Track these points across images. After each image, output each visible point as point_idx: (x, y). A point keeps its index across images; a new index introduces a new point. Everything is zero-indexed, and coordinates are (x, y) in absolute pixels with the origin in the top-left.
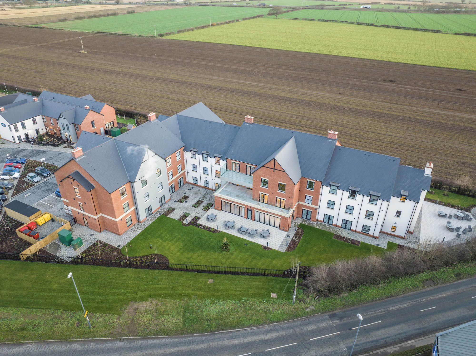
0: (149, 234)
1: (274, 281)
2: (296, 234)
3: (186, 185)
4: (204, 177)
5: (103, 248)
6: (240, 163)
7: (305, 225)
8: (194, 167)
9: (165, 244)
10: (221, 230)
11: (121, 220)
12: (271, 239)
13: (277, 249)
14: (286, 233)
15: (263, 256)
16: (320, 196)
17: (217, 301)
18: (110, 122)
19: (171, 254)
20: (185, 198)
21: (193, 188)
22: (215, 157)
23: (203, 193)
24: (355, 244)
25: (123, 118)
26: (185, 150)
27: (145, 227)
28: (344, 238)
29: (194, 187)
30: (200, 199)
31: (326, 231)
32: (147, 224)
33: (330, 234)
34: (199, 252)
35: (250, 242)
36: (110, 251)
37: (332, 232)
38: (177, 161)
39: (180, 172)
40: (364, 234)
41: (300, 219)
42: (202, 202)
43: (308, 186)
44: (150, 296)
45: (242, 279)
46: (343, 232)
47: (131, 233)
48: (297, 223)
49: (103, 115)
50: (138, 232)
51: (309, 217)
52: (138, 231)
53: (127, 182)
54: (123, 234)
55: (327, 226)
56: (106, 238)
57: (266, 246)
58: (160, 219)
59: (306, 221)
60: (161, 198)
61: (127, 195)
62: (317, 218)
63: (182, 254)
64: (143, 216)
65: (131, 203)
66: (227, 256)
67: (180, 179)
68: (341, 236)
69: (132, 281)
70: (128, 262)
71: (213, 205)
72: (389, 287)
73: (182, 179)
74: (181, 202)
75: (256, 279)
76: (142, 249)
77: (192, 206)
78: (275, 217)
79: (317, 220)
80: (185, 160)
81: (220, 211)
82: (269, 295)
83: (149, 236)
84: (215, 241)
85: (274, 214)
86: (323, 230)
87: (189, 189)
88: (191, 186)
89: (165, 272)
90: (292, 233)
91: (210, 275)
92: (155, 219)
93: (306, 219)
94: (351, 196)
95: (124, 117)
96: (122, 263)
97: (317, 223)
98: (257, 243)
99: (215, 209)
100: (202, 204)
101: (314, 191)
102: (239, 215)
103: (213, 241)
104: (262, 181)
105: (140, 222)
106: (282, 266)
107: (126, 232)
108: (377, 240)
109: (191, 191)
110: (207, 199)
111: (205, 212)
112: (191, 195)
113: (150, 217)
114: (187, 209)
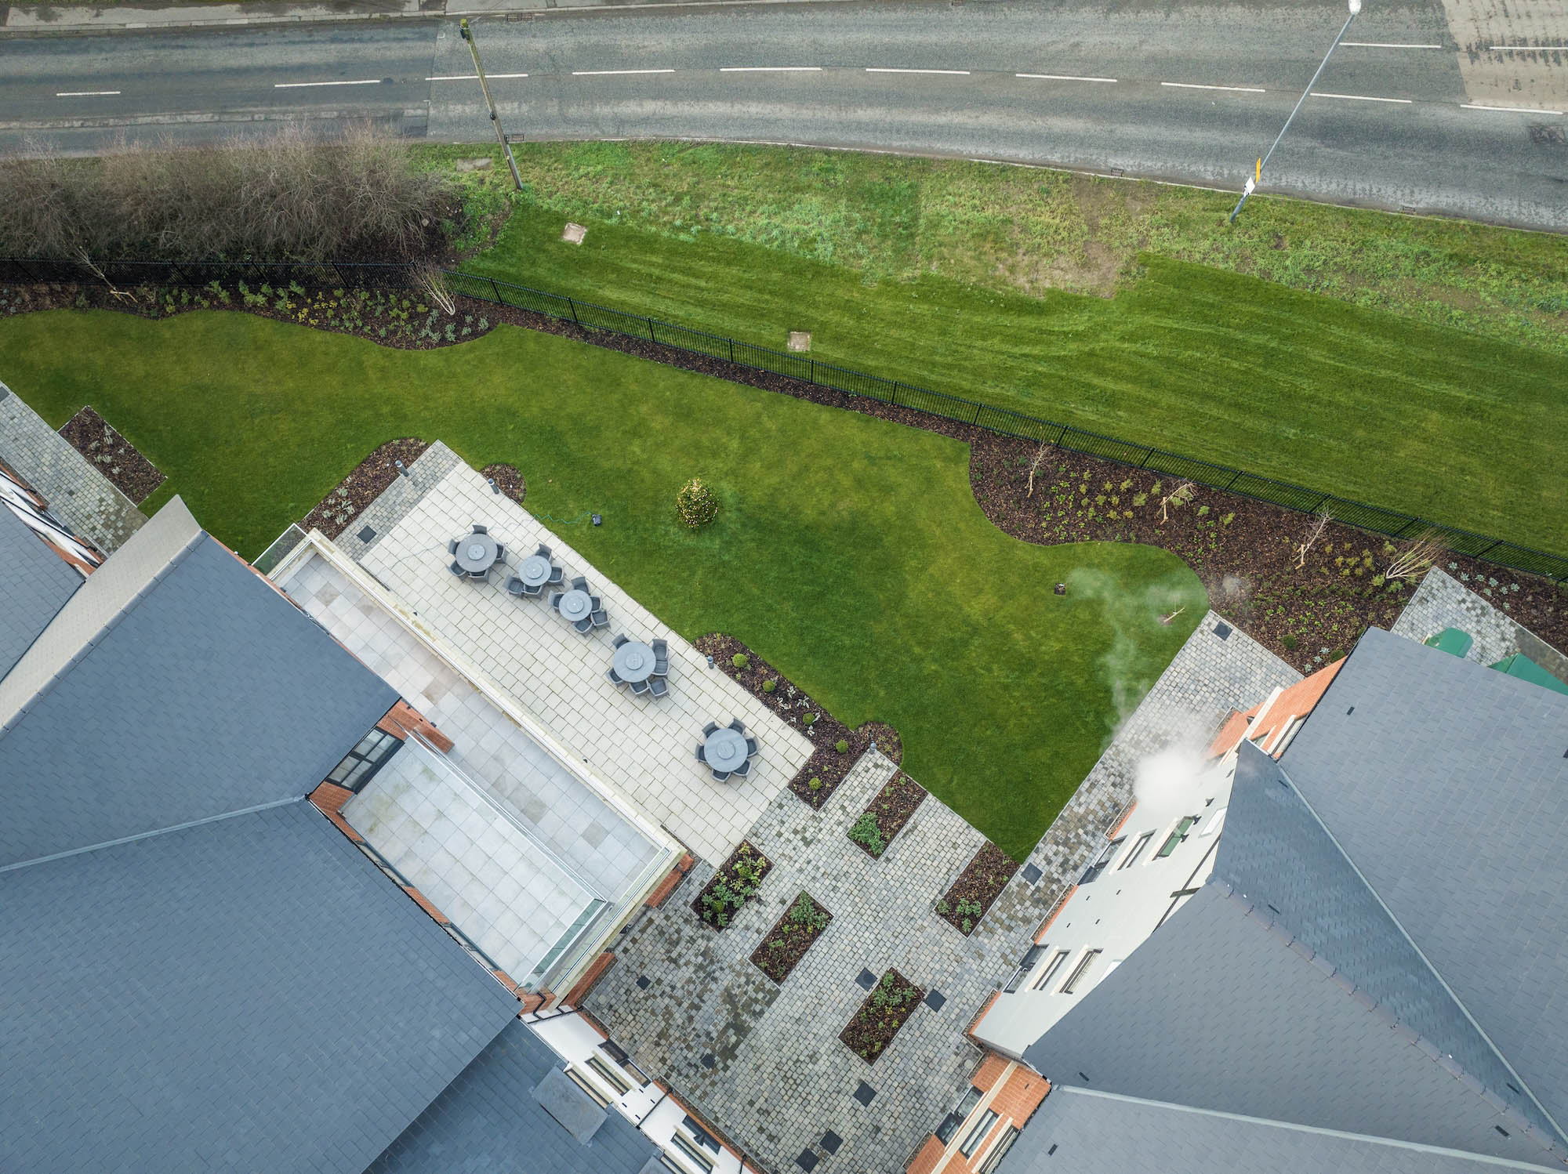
13: (462, 465)
17: (788, 245)
20: (869, 1032)
23: (742, 1066)
30: (771, 1001)
42: (761, 958)
44: (1038, 310)
58: (1029, 827)
71: (700, 905)
74: (898, 985)
77: (828, 919)
87: (830, 1142)
92: (1057, 830)
100: (766, 932)
110: (726, 979)
111: (753, 841)
112: (822, 1065)
113: (1090, 848)
114: (861, 884)
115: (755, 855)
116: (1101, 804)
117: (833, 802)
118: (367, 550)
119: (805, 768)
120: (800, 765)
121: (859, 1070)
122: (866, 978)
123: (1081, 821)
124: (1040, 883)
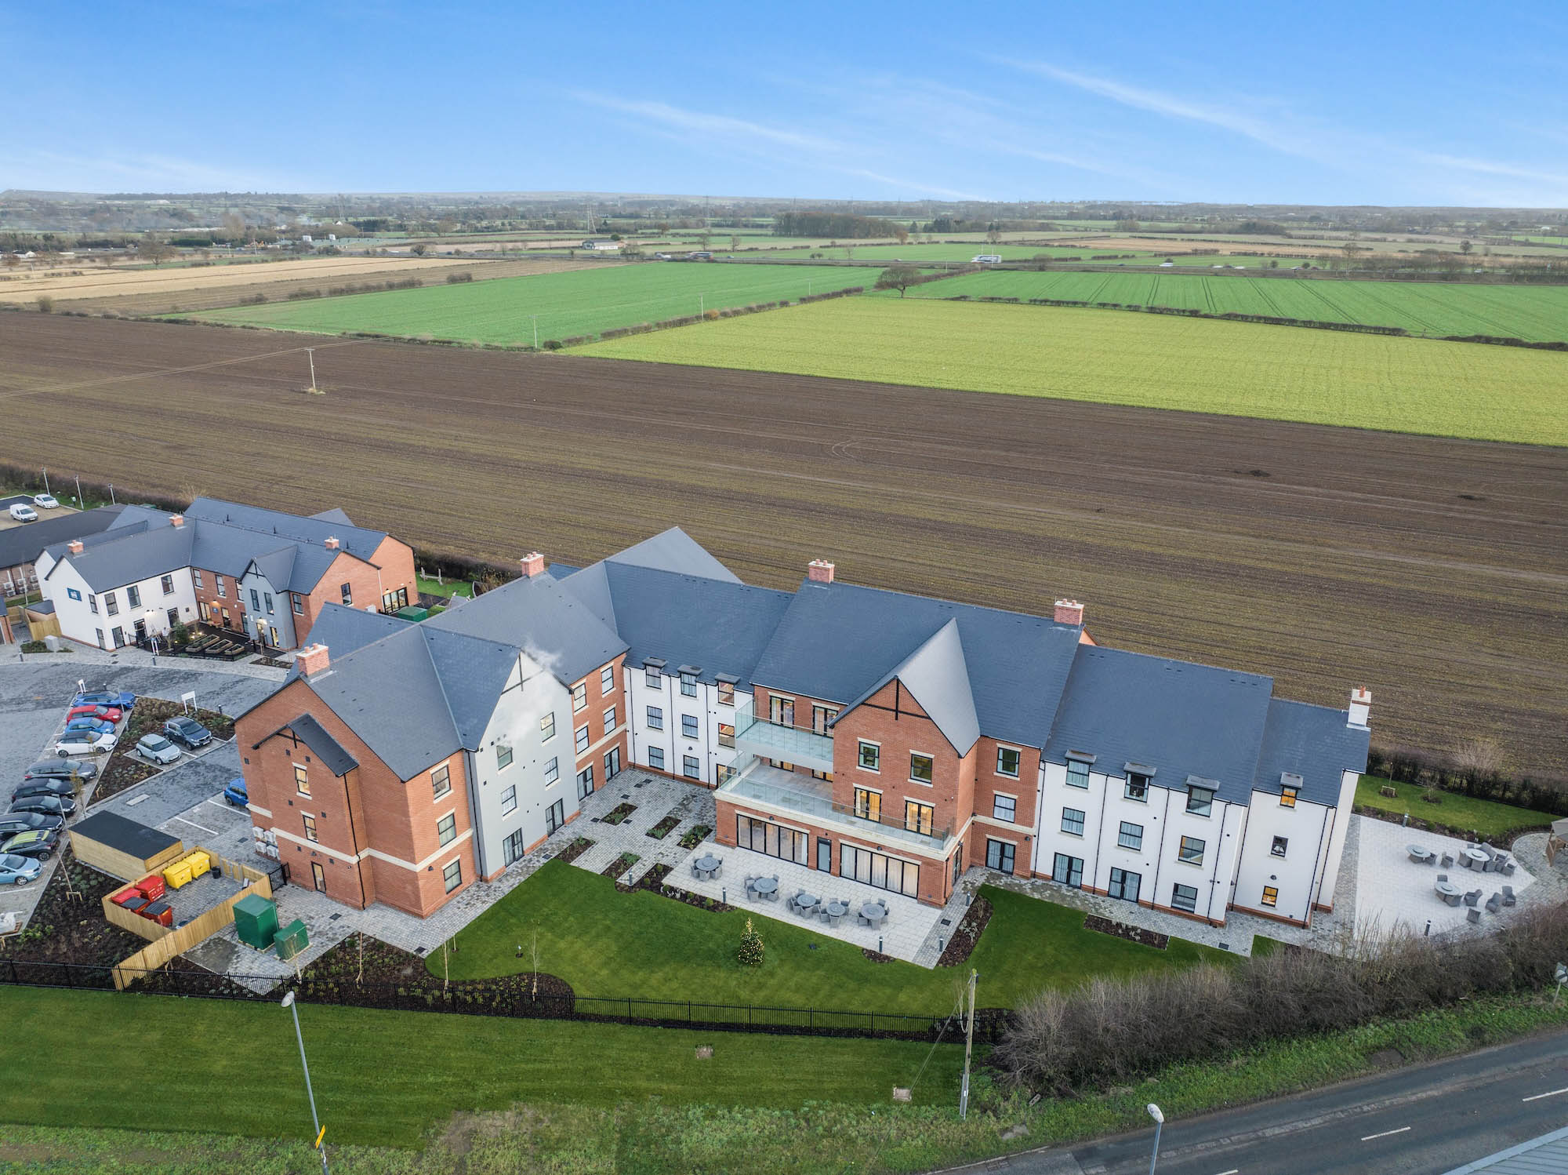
0: (513, 916)
1: (901, 1053)
2: (970, 916)
3: (629, 772)
4: (683, 745)
5: (372, 956)
6: (793, 699)
7: (996, 889)
8: (654, 716)
9: (562, 944)
10: (737, 904)
11: (430, 868)
12: (892, 931)
13: (910, 960)
14: (939, 912)
15: (867, 980)
16: (1039, 795)
17: (726, 1111)
18: (397, 591)
19: (581, 975)
20: (625, 811)
21: (648, 781)
22: (718, 682)
23: (679, 796)
24: (1153, 945)
25: (436, 581)
26: (629, 662)
27: (500, 896)
28: (1119, 925)
29: (652, 778)
30: (670, 813)
31: (1061, 906)
32: (506, 888)
33: (1075, 914)
34: (667, 969)
35: (827, 939)
36: (392, 963)
37: (1081, 908)
38: (603, 696)
39: (611, 731)
40: (1180, 915)
41: (979, 871)
42: (677, 822)
43: (1000, 764)
44: (516, 1095)
45: (803, 1048)
46: (1114, 909)
47: (457, 911)
48: (972, 884)
49: (379, 568)
50: (480, 909)
51: (1008, 864)
52: (479, 904)
53: (454, 750)
54: (431, 914)
55: (1064, 891)
56: (380, 926)
57: (877, 950)
58: (546, 870)
59: (999, 877)
60: (552, 807)
61: (452, 791)
62: (1032, 869)
63: (615, 973)
64: (495, 859)
65: (461, 818)
66: (755, 981)
67: (610, 754)
68: (1109, 922)
69: (461, 1050)
70: (448, 996)
71: (710, 831)
72: (1259, 1068)
73: (615, 755)
74: (613, 822)
75: (845, 1046)
76: (491, 959)
77: (648, 834)
78: (903, 862)
79: (1034, 875)
80: (627, 696)
81: (733, 847)
82: (886, 1095)
83: (513, 920)
84: (717, 936)
85: (898, 852)
86: (1052, 904)
87: (638, 786)
88: (644, 777)
89: (560, 1025)
90: (957, 914)
91: (703, 1034)
92: (532, 871)
93: (999, 872)
94: (1131, 794)
95: (440, 578)
96: (429, 999)
97: (1032, 884)
98: (849, 941)
99: (718, 841)
100: (677, 828)
101: (1018, 779)
102: (793, 861)
103: (711, 937)
104: (862, 751)
105: (487, 881)
106: (927, 1007)
107: (440, 909)
108: (1221, 930)
109: (642, 790)
110: (691, 815)
111: (688, 850)
112: (644, 801)
113: (517, 867)
114: (631, 844)
115: (685, 846)
116: (508, 881)
117: (649, 866)
118: (940, 916)
119: (665, 875)
120: (668, 876)
121: (629, 801)
122: (628, 822)
123: (520, 874)
124: (543, 855)
